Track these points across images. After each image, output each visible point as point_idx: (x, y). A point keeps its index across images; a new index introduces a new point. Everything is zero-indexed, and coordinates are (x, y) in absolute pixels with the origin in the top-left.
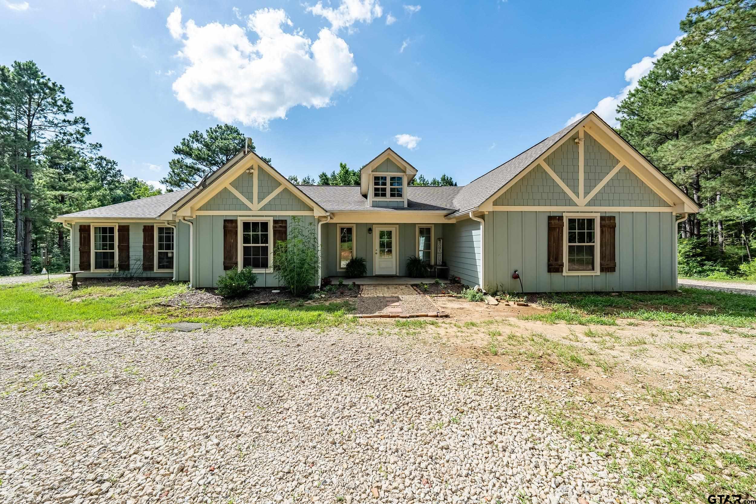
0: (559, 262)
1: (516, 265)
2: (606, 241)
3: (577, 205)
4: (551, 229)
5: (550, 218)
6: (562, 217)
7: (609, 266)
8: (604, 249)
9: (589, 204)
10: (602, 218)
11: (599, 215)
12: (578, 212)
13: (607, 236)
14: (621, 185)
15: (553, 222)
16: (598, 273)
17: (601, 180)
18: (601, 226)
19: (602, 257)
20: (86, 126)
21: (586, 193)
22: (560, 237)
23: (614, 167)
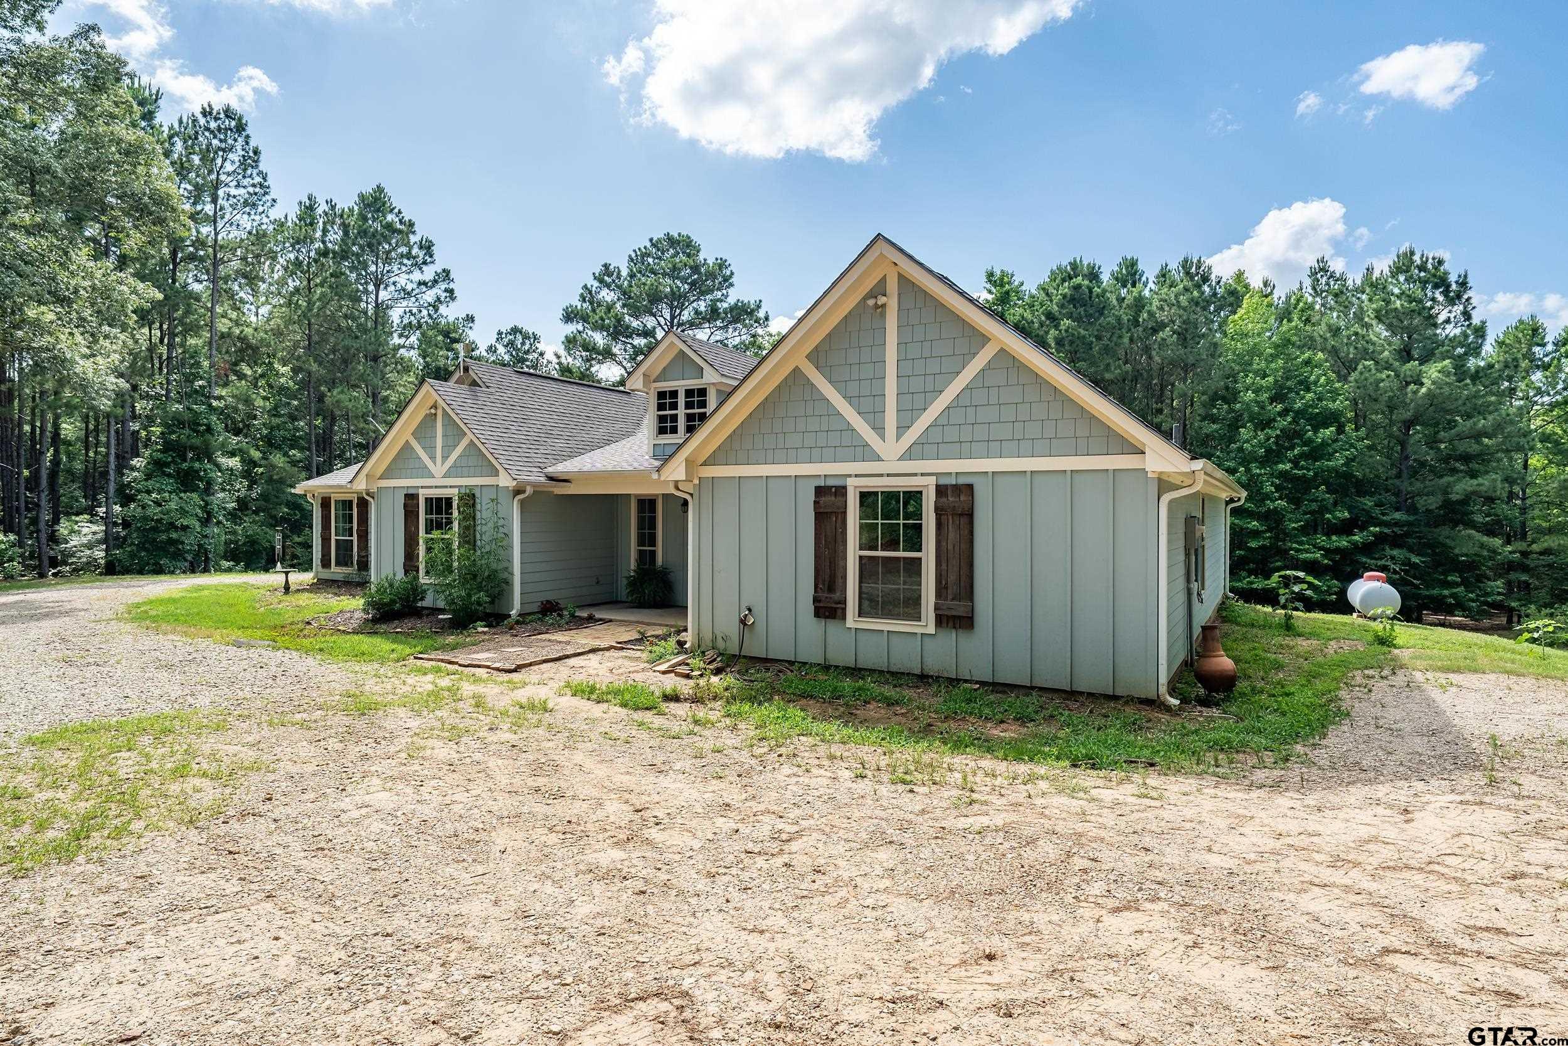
0: (837, 596)
1: (754, 596)
2: (950, 547)
3: (879, 459)
4: (821, 516)
5: (820, 491)
6: (845, 488)
7: (954, 613)
8: (944, 567)
9: (908, 455)
10: (941, 490)
11: (932, 480)
12: (881, 475)
13: (952, 535)
14: (994, 401)
15: (823, 500)
16: (931, 629)
17: (941, 392)
18: (938, 510)
19: (941, 590)
20: (452, 286)
21: (902, 429)
22: (839, 537)
23: (975, 354)
